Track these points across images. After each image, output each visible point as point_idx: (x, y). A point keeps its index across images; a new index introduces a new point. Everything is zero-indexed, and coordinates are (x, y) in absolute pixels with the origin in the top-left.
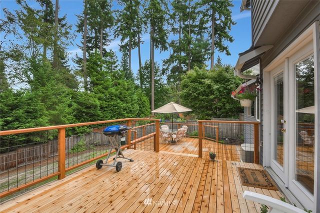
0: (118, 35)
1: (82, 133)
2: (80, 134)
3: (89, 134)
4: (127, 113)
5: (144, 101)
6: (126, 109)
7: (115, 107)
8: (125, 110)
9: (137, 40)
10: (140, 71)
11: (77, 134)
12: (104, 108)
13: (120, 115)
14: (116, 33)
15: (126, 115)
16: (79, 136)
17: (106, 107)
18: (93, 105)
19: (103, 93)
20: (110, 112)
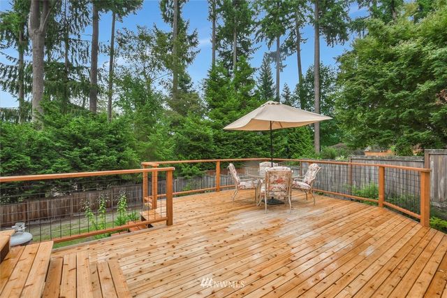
0: (262, 37)
1: (190, 175)
2: (187, 176)
3: (200, 177)
4: (263, 149)
5: (301, 132)
6: (262, 144)
7: (240, 139)
8: (259, 144)
9: (296, 40)
10: (299, 86)
11: (184, 175)
12: (223, 140)
13: (251, 153)
14: (259, 35)
15: (261, 152)
16: (186, 178)
17: (227, 140)
18: (201, 135)
19: (222, 119)
20: (233, 148)
